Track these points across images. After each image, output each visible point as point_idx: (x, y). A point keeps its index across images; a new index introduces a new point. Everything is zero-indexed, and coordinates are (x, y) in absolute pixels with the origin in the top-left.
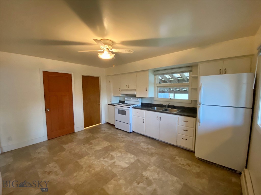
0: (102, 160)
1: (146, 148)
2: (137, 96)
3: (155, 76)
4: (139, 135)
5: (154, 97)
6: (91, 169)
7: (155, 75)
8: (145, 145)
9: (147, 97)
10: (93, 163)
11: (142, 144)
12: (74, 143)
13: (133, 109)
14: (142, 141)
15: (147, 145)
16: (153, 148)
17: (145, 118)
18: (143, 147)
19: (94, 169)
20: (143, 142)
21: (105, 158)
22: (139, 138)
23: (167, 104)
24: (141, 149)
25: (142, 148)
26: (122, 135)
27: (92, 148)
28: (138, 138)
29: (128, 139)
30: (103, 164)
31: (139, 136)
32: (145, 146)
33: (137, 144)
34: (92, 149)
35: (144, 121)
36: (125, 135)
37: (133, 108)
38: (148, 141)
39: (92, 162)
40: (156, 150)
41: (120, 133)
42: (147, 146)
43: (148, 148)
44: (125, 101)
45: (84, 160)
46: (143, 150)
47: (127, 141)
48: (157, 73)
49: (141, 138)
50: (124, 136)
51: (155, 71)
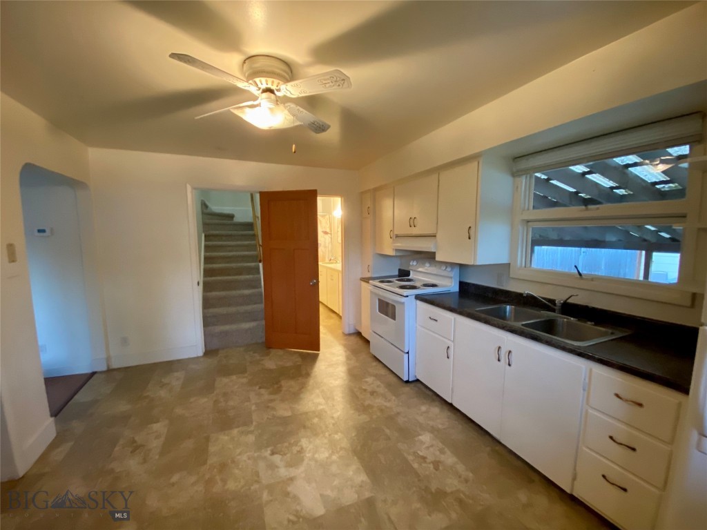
0: (265, 457)
1: (430, 458)
2: (438, 258)
3: (518, 179)
4: (435, 397)
5: (509, 264)
6: (218, 478)
7: (515, 174)
8: (432, 446)
9: (472, 263)
10: (239, 457)
11: (426, 438)
12: (244, 377)
13: (419, 303)
14: (432, 427)
15: (442, 451)
16: (461, 468)
17: (453, 341)
18: (421, 454)
19: (224, 481)
20: (433, 430)
21: (277, 453)
22: (427, 412)
23: (559, 296)
24: (410, 458)
25: (415, 453)
26: (379, 383)
27: (270, 405)
28: (424, 408)
29: (385, 404)
30: (257, 474)
31: (433, 401)
32: (431, 449)
33: (407, 434)
34: (268, 407)
35: (451, 352)
36: (389, 386)
37: (418, 297)
38: (458, 432)
39: (238, 451)
40: (466, 481)
41: (376, 376)
42: (438, 453)
43: (436, 464)
44: (411, 272)
45: (226, 438)
46: (416, 466)
47: (381, 410)
48: (524, 164)
49: (436, 410)
50: (382, 390)
51: (517, 158)
